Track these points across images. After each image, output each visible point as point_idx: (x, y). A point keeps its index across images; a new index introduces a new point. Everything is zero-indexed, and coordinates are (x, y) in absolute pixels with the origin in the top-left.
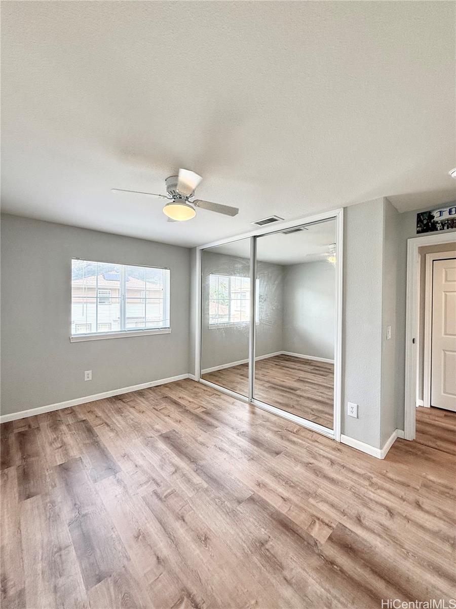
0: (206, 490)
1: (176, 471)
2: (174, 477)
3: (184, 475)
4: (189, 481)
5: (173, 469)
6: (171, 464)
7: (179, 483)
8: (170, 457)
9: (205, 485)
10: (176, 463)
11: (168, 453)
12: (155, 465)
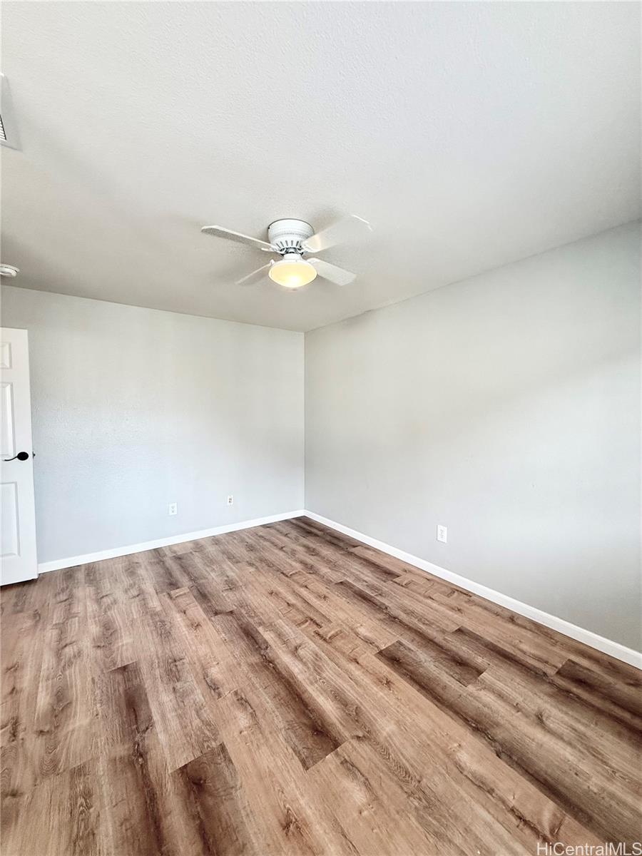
0: (260, 624)
1: (296, 649)
2: (298, 642)
3: (285, 643)
4: (280, 635)
5: (301, 652)
6: (304, 660)
7: (292, 633)
8: (308, 675)
9: (261, 629)
10: (297, 663)
11: (312, 683)
12: (329, 662)
